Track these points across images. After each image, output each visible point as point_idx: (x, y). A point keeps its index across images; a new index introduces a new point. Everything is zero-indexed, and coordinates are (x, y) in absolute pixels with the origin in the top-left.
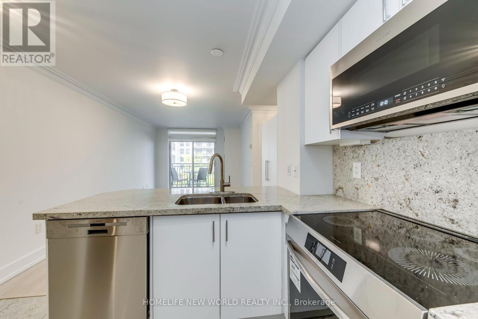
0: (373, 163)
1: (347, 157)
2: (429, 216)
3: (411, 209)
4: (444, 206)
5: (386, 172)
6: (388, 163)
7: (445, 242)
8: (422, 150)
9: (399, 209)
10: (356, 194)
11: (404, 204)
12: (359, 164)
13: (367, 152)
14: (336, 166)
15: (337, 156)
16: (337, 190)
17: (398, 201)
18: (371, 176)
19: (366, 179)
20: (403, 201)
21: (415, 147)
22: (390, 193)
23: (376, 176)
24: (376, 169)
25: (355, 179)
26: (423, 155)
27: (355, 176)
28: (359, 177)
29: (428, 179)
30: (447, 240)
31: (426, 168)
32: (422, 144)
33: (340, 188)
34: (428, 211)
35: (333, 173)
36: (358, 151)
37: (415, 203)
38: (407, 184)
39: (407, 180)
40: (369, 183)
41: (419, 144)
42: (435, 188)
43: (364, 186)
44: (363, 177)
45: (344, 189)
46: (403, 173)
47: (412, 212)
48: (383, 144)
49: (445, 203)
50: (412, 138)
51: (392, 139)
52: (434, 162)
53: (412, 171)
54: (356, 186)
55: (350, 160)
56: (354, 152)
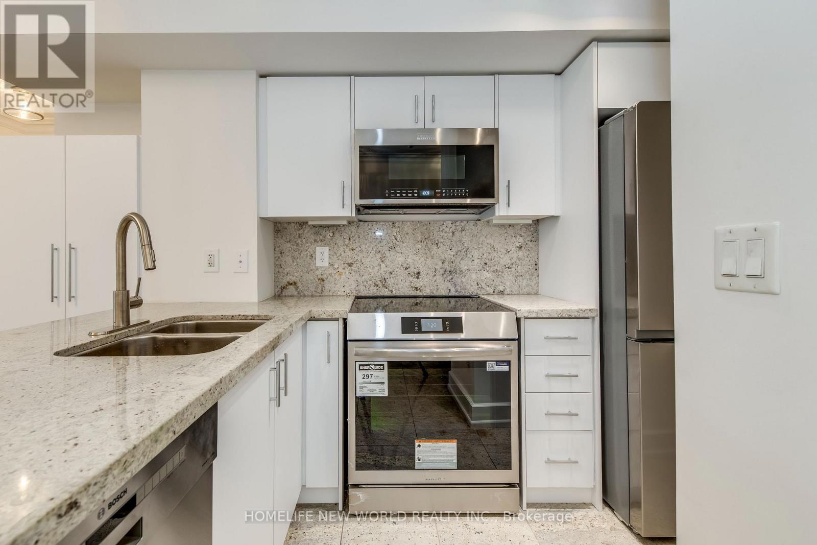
0: (345, 247)
1: (304, 240)
2: (401, 290)
3: (386, 288)
4: (411, 279)
5: (361, 256)
6: (363, 247)
7: (412, 306)
8: (395, 235)
9: (375, 291)
10: (320, 286)
11: (380, 285)
12: (326, 249)
13: (337, 235)
14: (281, 253)
15: (284, 238)
16: (283, 288)
17: (375, 283)
18: (342, 262)
19: (336, 266)
20: (379, 282)
21: (390, 231)
22: (366, 277)
23: (349, 261)
24: (349, 253)
25: (318, 268)
26: (396, 239)
27: (319, 263)
28: (327, 265)
29: (400, 259)
30: (414, 304)
31: (399, 250)
32: (396, 229)
33: (291, 284)
34: (401, 286)
35: (275, 264)
36: (324, 233)
37: (390, 281)
38: (383, 266)
39: (382, 261)
40: (340, 270)
41: (393, 229)
42: (405, 266)
43: (333, 275)
44: (331, 265)
45: (299, 284)
46: (379, 255)
47: (387, 290)
48: (358, 226)
49: (412, 276)
50: (387, 224)
51: (368, 223)
52: (404, 245)
53: (387, 254)
54: (320, 277)
55: (310, 245)
56: (316, 233)
